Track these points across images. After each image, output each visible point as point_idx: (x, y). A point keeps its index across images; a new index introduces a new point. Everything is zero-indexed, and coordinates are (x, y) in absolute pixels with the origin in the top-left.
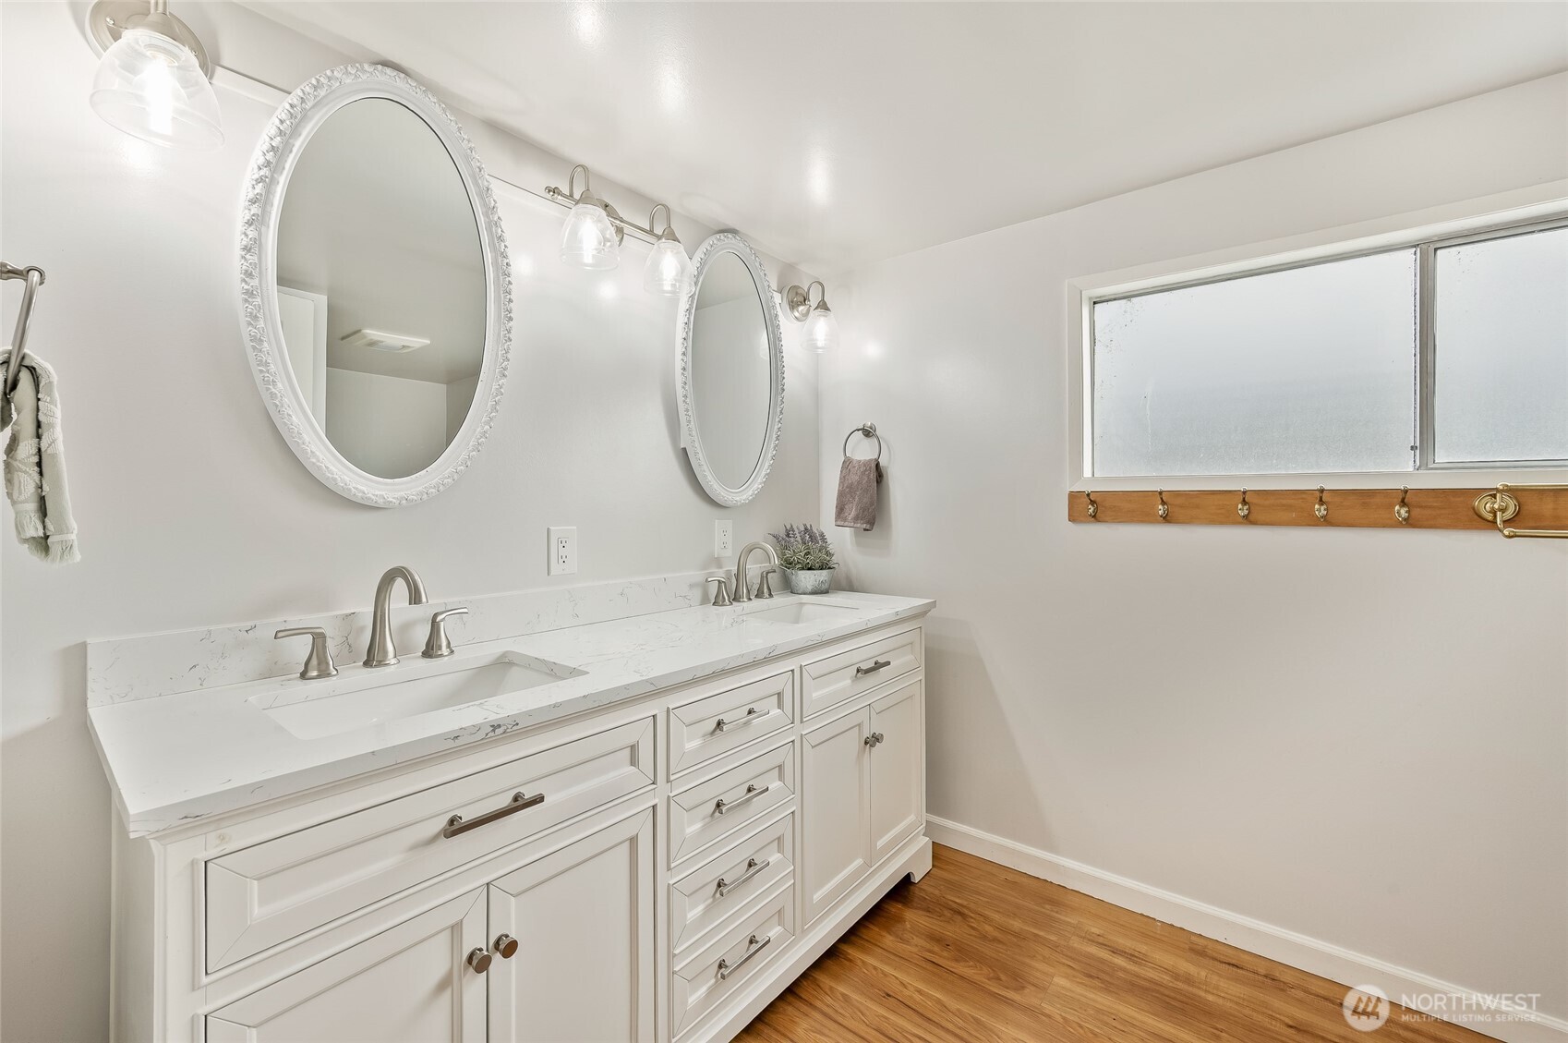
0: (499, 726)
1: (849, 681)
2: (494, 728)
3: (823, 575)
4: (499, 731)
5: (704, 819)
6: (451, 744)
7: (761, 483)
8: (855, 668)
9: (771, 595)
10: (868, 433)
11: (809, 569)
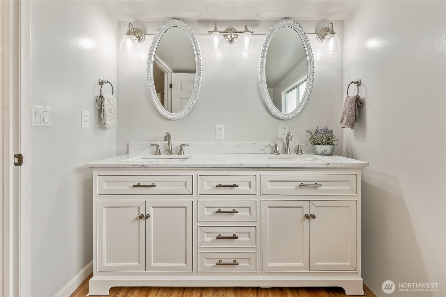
0: (144, 166)
1: (294, 188)
2: (143, 166)
3: (328, 148)
4: (143, 167)
5: (213, 212)
6: (133, 167)
7: (300, 110)
8: (300, 183)
9: (302, 153)
10: (359, 84)
11: (324, 145)
